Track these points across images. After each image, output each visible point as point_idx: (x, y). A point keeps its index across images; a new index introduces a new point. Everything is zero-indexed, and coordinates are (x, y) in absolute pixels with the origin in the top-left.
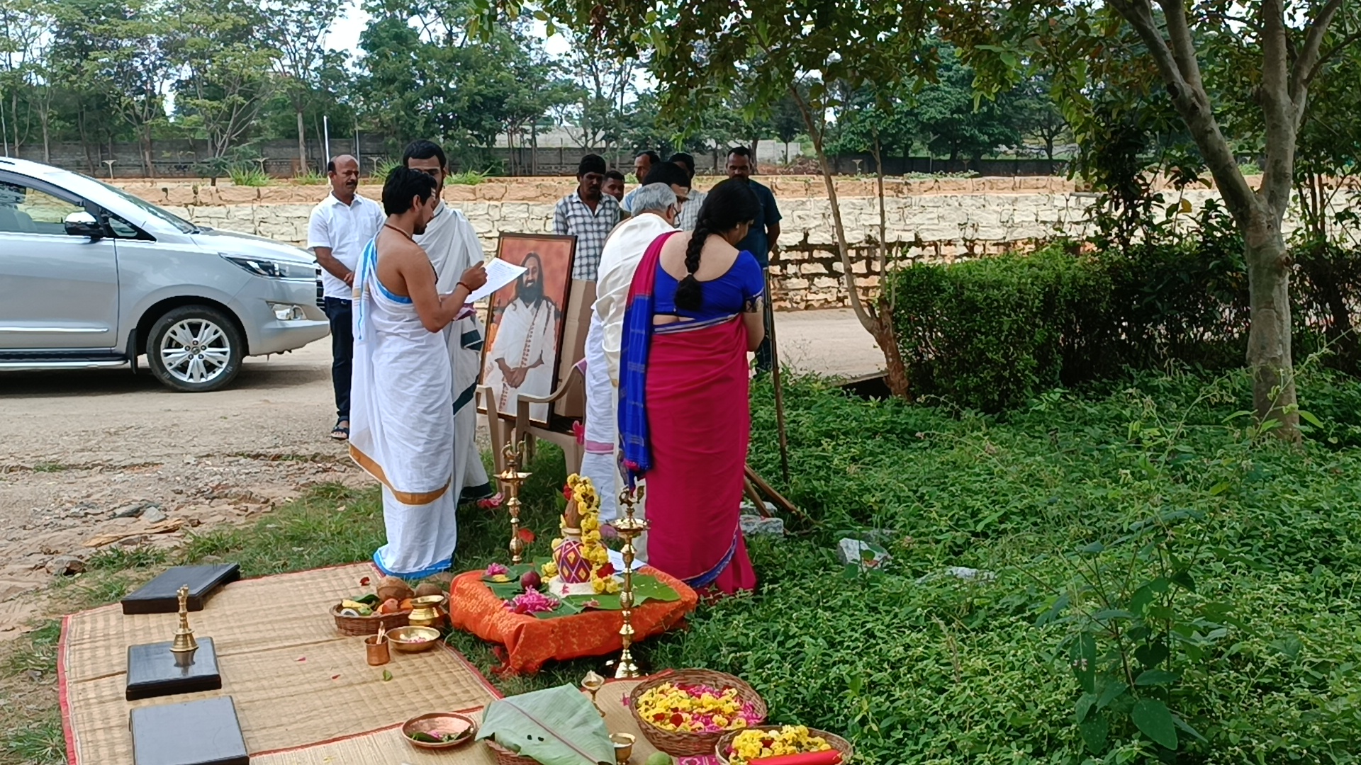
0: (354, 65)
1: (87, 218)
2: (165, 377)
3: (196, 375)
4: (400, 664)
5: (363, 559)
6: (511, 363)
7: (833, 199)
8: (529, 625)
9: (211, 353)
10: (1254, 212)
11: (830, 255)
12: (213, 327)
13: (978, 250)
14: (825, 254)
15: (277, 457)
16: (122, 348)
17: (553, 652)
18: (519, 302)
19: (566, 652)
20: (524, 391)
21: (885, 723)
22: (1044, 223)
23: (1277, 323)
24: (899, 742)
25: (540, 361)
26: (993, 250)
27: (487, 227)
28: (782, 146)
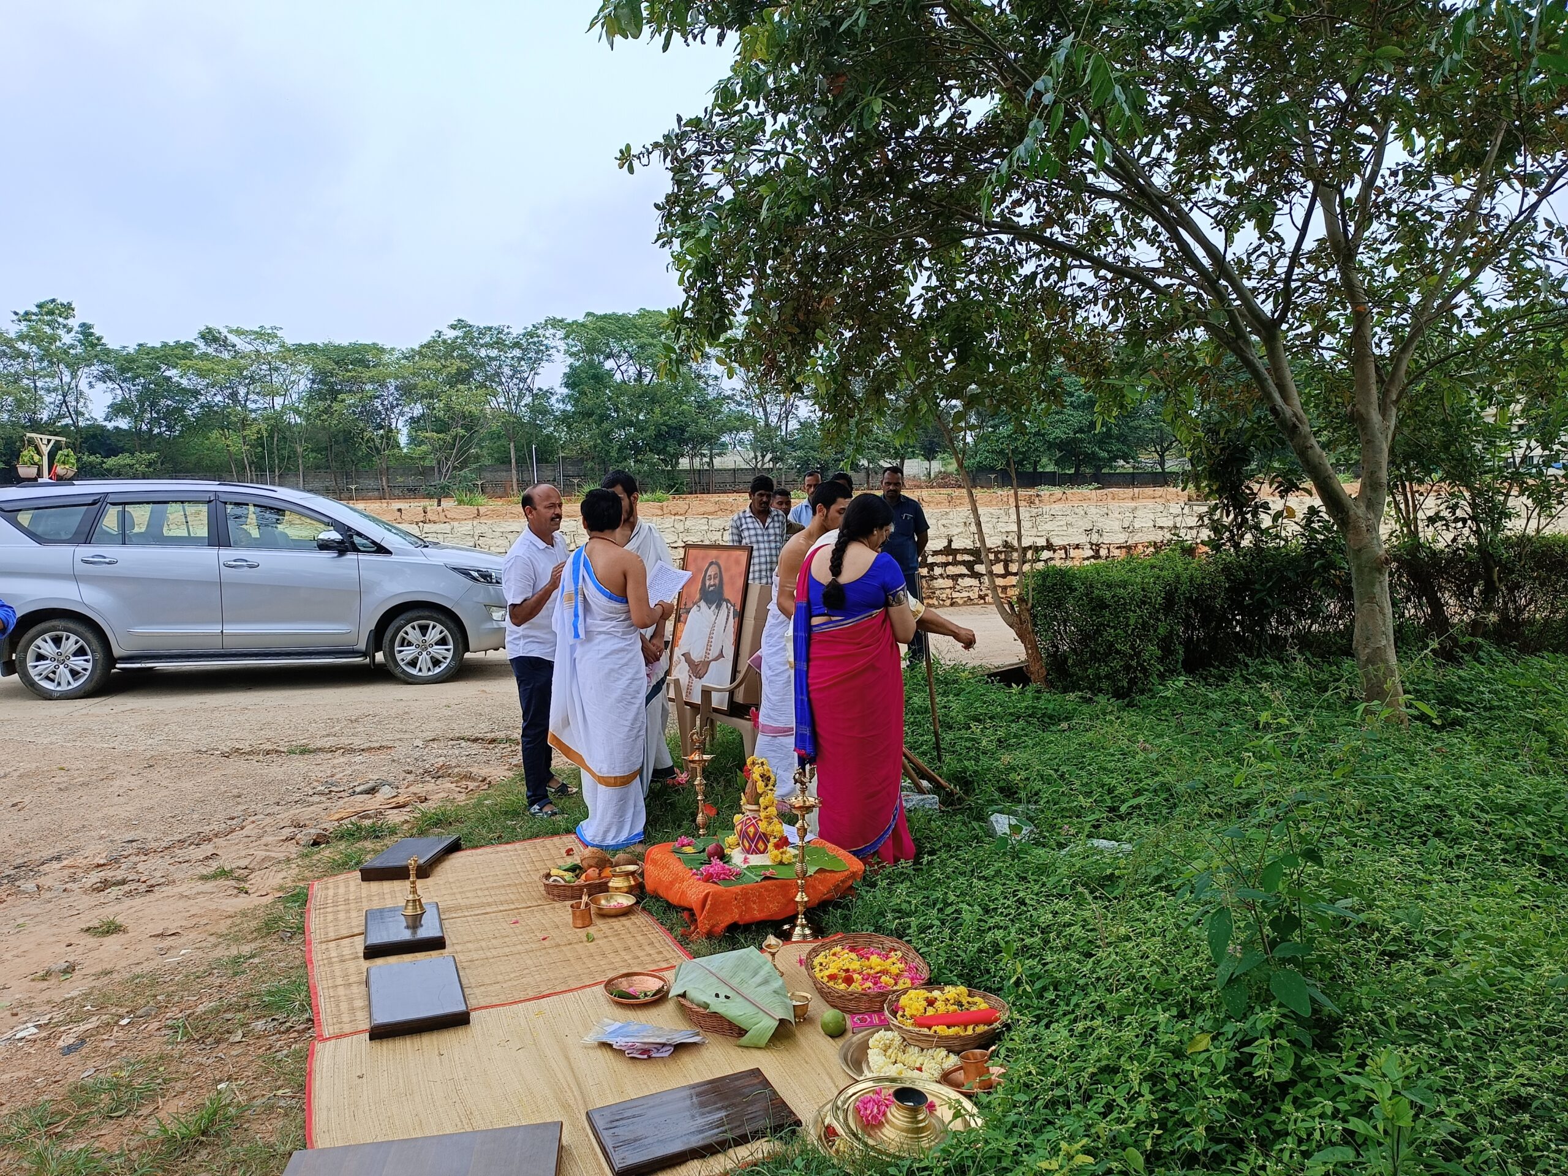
0: (558, 401)
1: (335, 536)
2: (397, 671)
3: (424, 669)
4: (601, 927)
5: (568, 832)
6: (696, 657)
7: (975, 511)
8: (715, 893)
9: (438, 651)
10: (1353, 518)
11: (972, 558)
12: (439, 627)
13: (1103, 552)
14: (967, 558)
15: (493, 741)
16: (362, 646)
17: (736, 918)
18: (702, 604)
19: (747, 918)
20: (708, 681)
21: (1038, 985)
22: (1161, 528)
23: (1379, 617)
24: (1052, 1002)
25: (721, 655)
26: (1116, 552)
28: (926, 464)
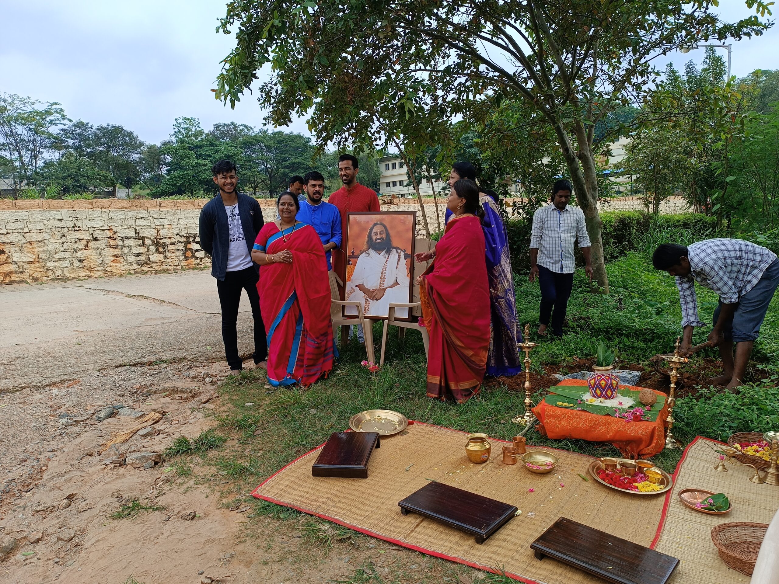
15: (151, 364)
23: (600, 249)
25: (397, 284)
27: (102, 224)
28: (127, 190)
